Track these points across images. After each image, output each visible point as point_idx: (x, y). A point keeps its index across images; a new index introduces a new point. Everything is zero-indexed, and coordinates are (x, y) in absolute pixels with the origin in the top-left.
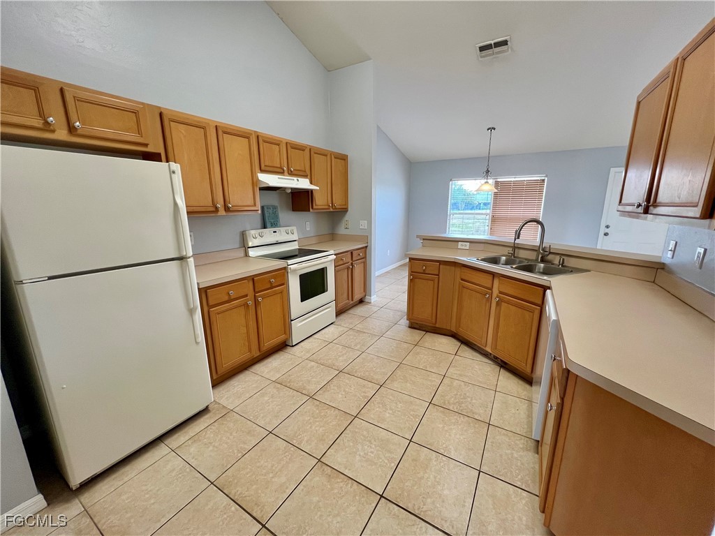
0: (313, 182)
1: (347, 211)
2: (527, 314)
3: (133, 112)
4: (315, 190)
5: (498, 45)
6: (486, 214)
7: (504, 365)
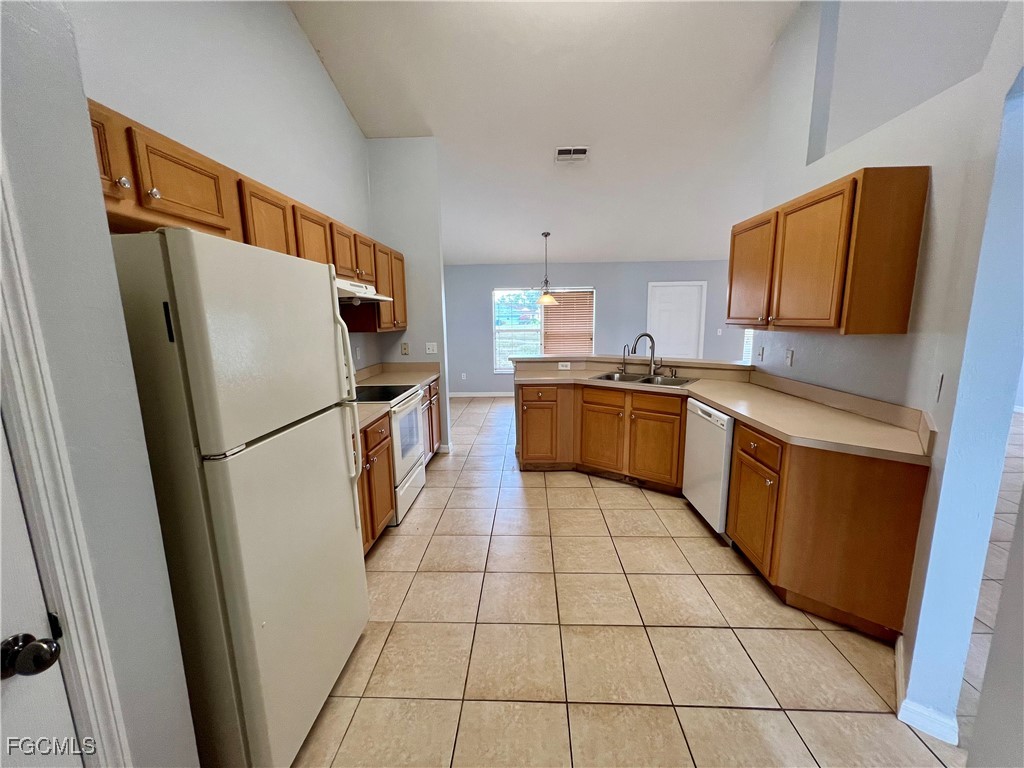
0: (379, 290)
1: (405, 330)
2: (667, 426)
3: (211, 178)
4: (382, 301)
5: (577, 152)
6: (537, 331)
7: (642, 484)
